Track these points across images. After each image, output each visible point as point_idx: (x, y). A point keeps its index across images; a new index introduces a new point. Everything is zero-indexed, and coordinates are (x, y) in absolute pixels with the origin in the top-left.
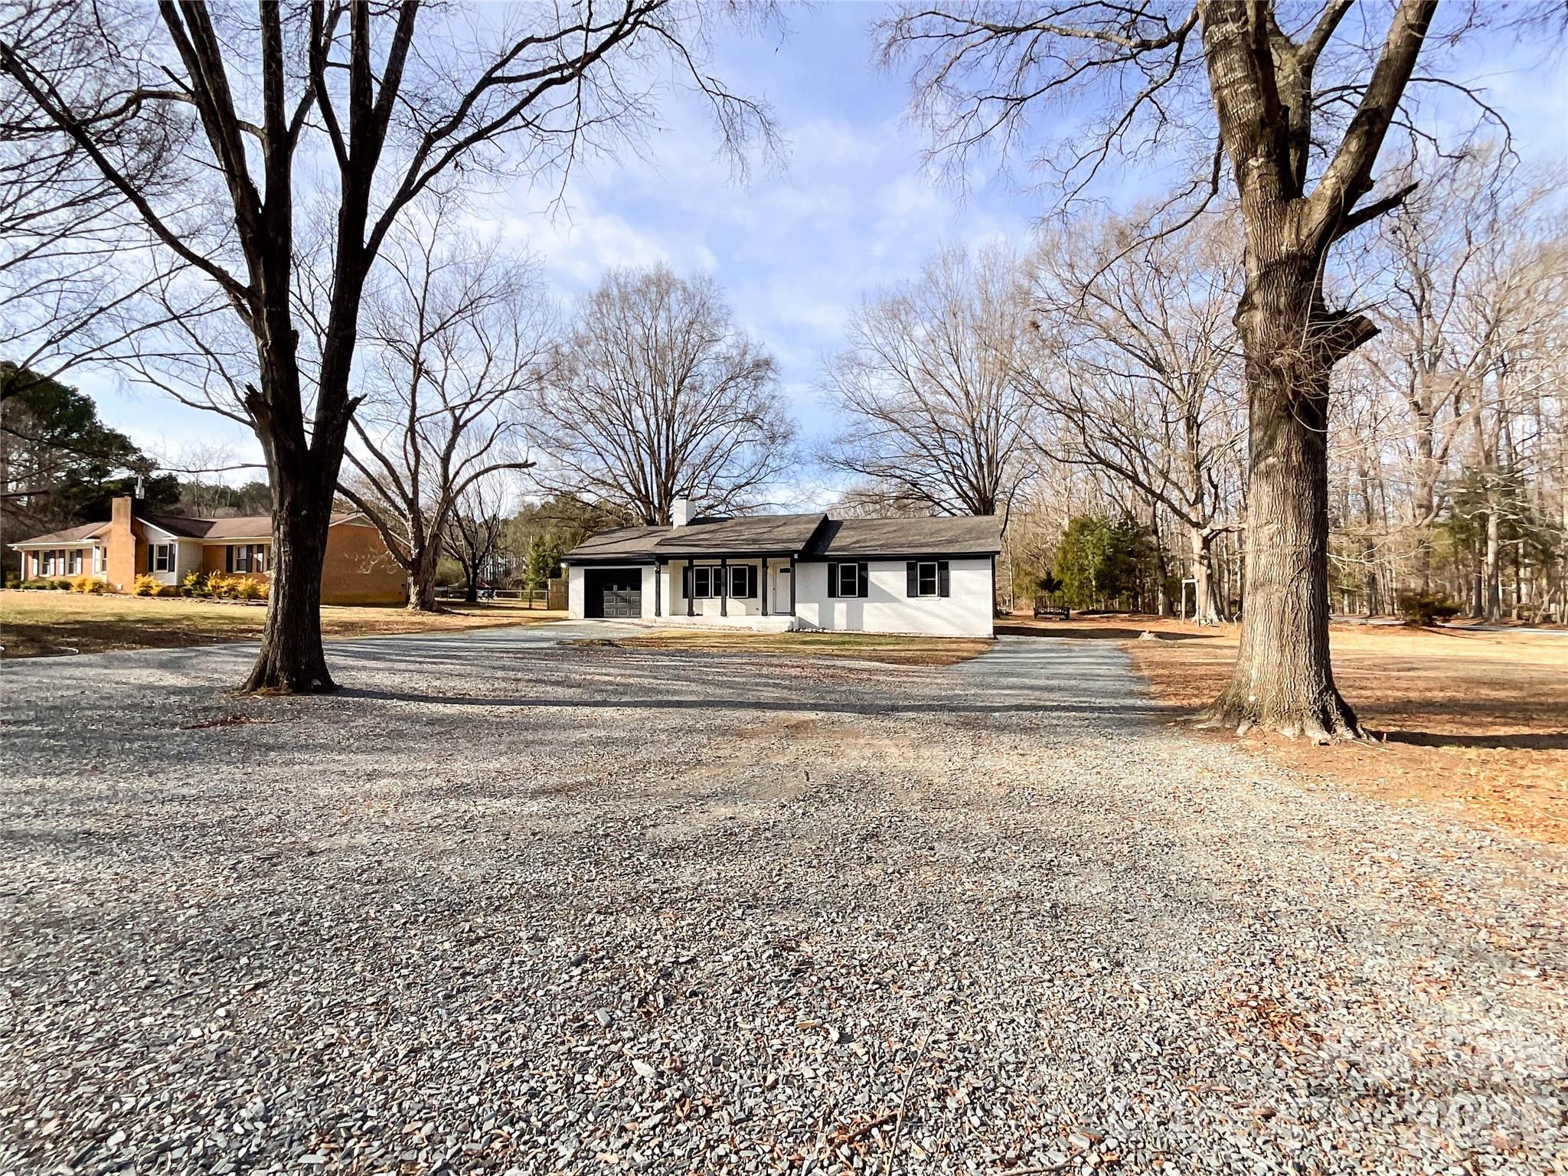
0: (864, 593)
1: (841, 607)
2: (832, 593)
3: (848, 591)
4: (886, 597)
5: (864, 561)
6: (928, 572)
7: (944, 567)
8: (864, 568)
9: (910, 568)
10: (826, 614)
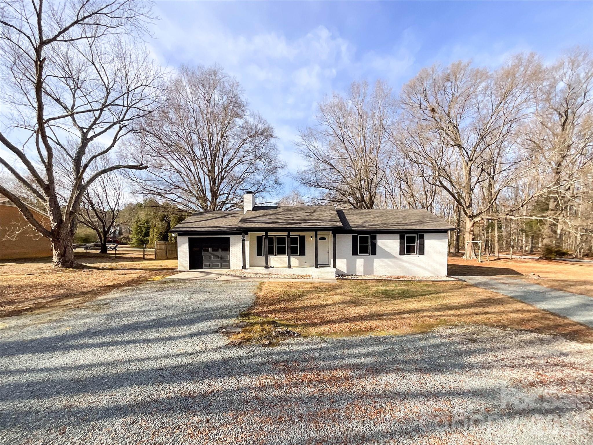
0: (374, 253)
1: (360, 261)
2: (355, 253)
3: (364, 251)
4: (388, 255)
5: (374, 234)
6: (411, 240)
7: (422, 238)
8: (374, 238)
9: (402, 238)
10: (351, 266)
